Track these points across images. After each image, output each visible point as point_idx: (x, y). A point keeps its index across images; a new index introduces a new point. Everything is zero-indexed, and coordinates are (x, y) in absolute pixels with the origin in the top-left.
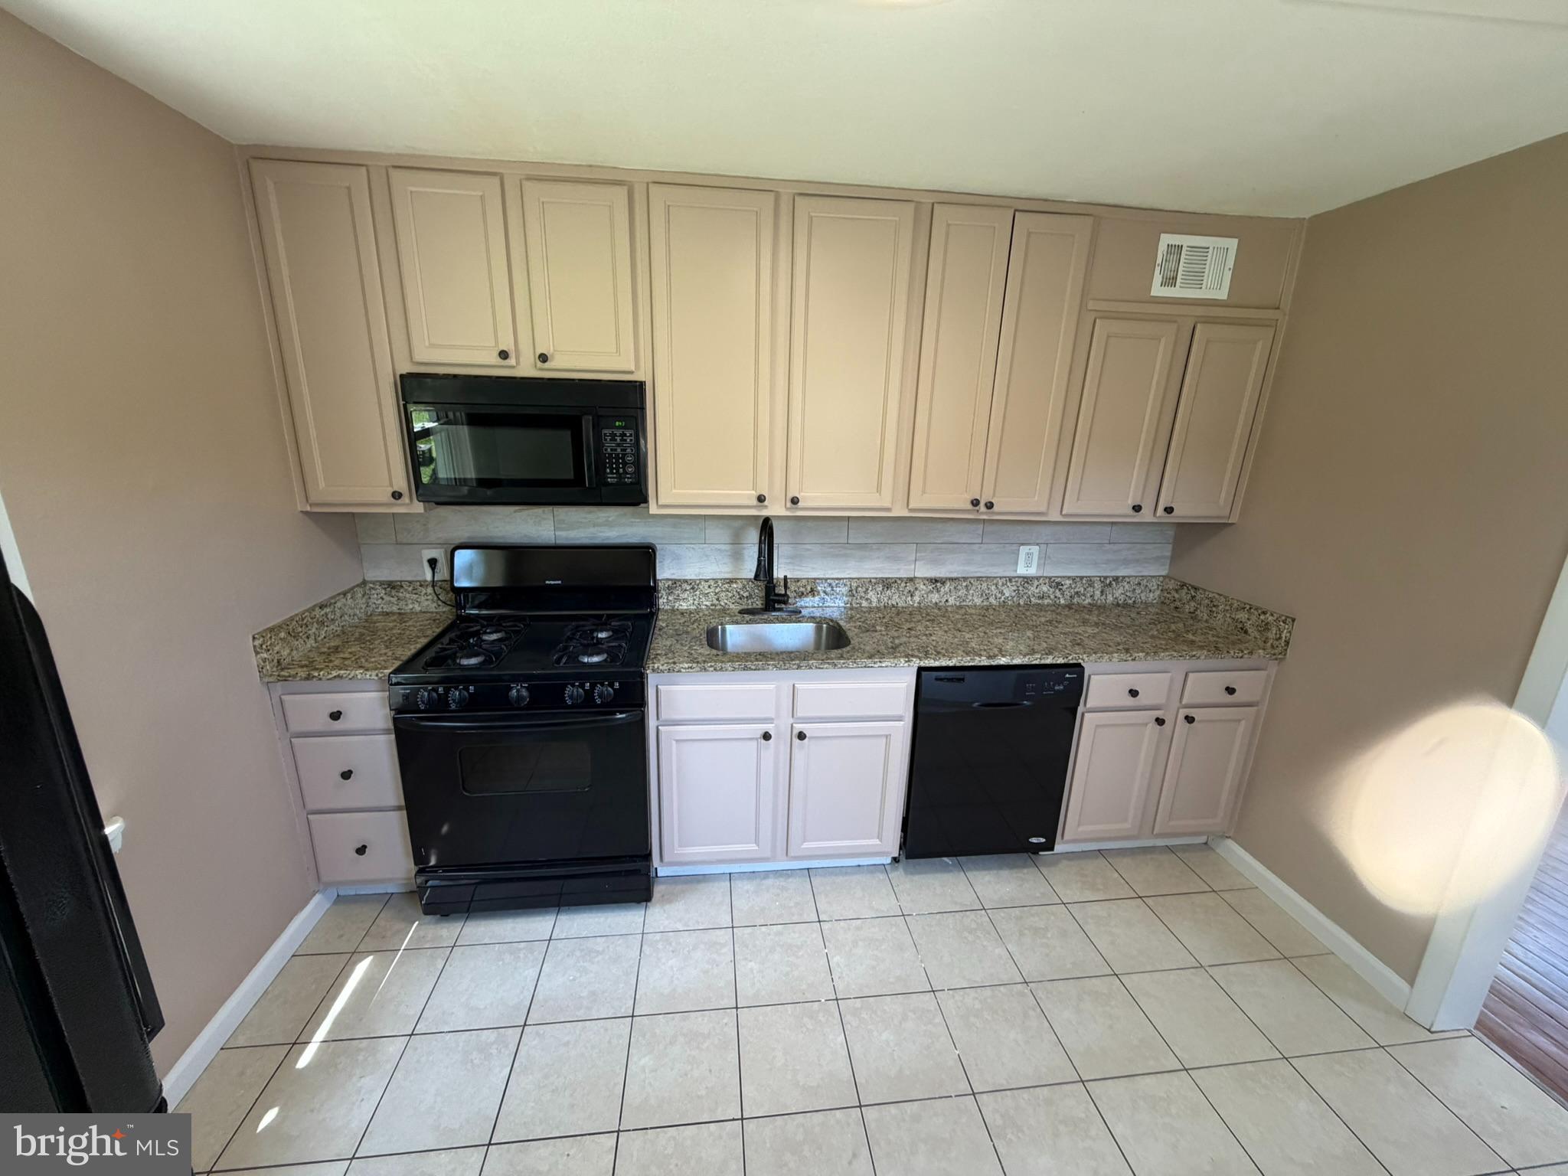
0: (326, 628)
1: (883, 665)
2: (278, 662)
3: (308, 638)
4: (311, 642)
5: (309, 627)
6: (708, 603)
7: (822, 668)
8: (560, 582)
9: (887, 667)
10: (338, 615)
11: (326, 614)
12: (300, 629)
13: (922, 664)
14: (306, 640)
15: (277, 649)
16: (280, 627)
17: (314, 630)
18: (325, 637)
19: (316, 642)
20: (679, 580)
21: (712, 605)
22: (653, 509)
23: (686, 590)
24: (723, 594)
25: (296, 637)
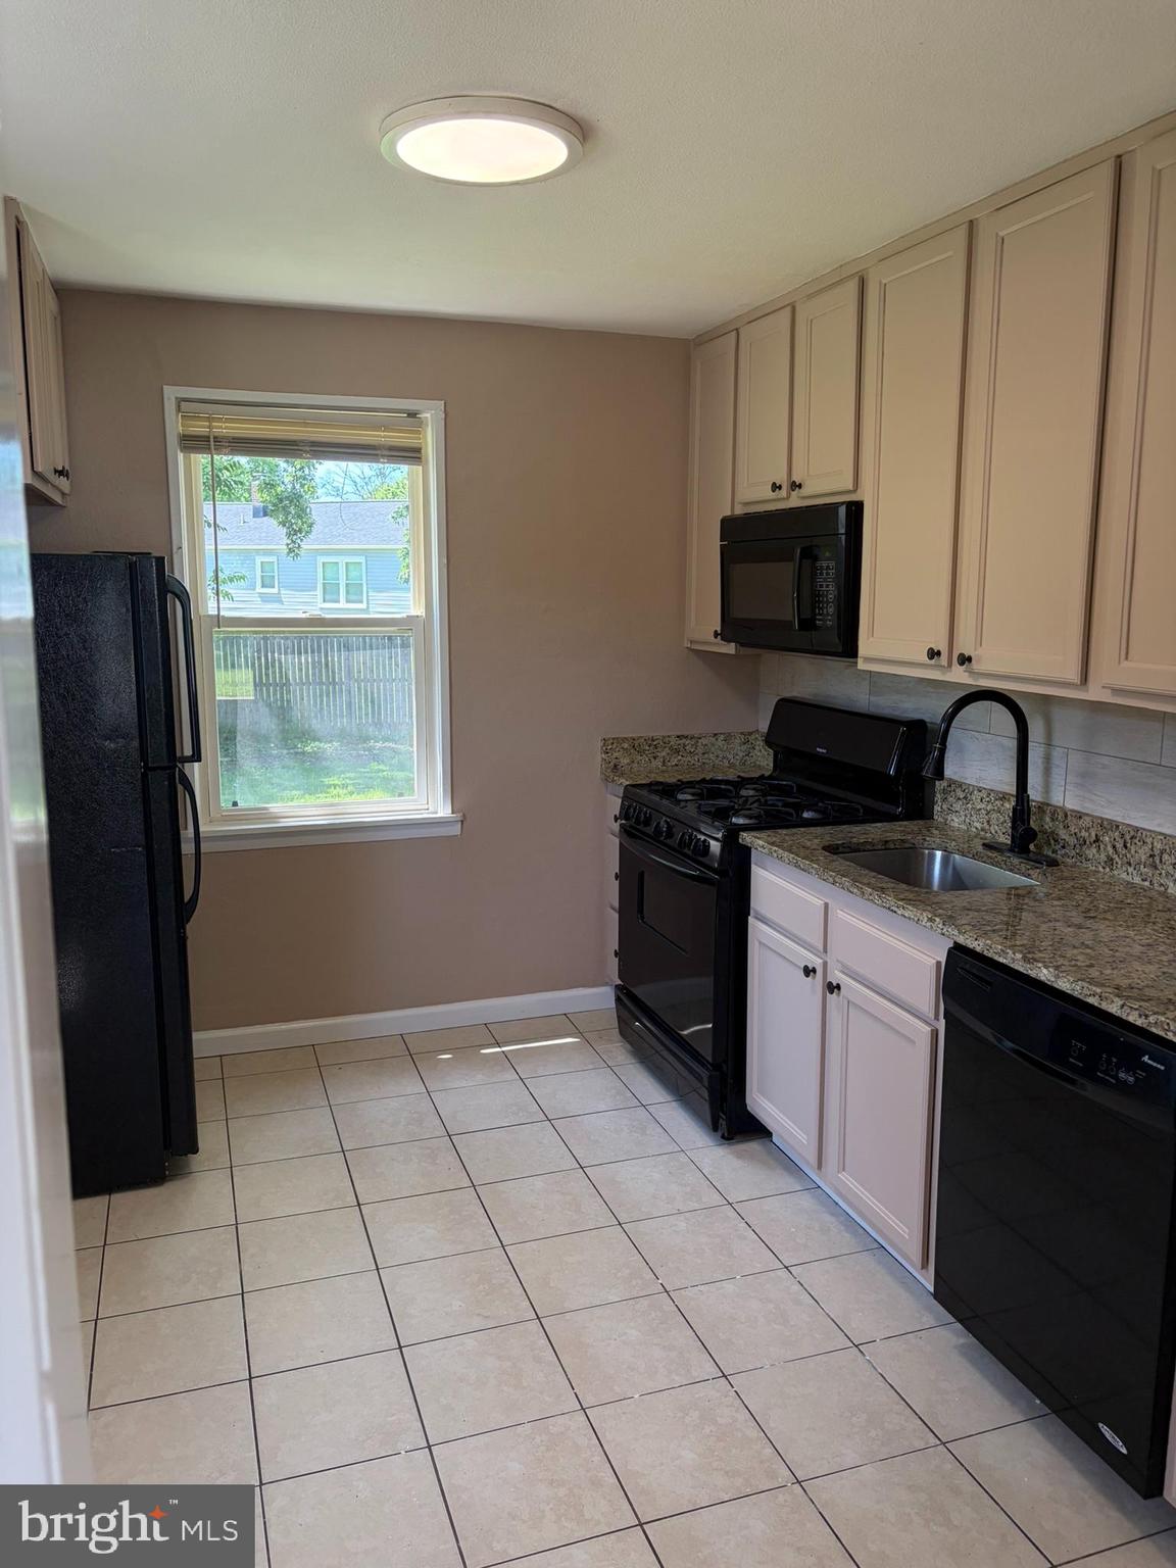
0: (680, 757)
1: (906, 915)
2: (615, 766)
3: (655, 758)
4: (658, 763)
5: (659, 749)
6: (978, 825)
7: (852, 893)
8: (824, 751)
9: (910, 918)
10: (700, 750)
11: (685, 746)
12: (647, 748)
13: (961, 940)
14: (652, 760)
15: (616, 755)
16: (625, 739)
17: (664, 754)
18: (677, 765)
19: (664, 765)
20: (955, 782)
21: (983, 830)
22: (861, 665)
23: (959, 799)
24: (994, 816)
25: (641, 752)
